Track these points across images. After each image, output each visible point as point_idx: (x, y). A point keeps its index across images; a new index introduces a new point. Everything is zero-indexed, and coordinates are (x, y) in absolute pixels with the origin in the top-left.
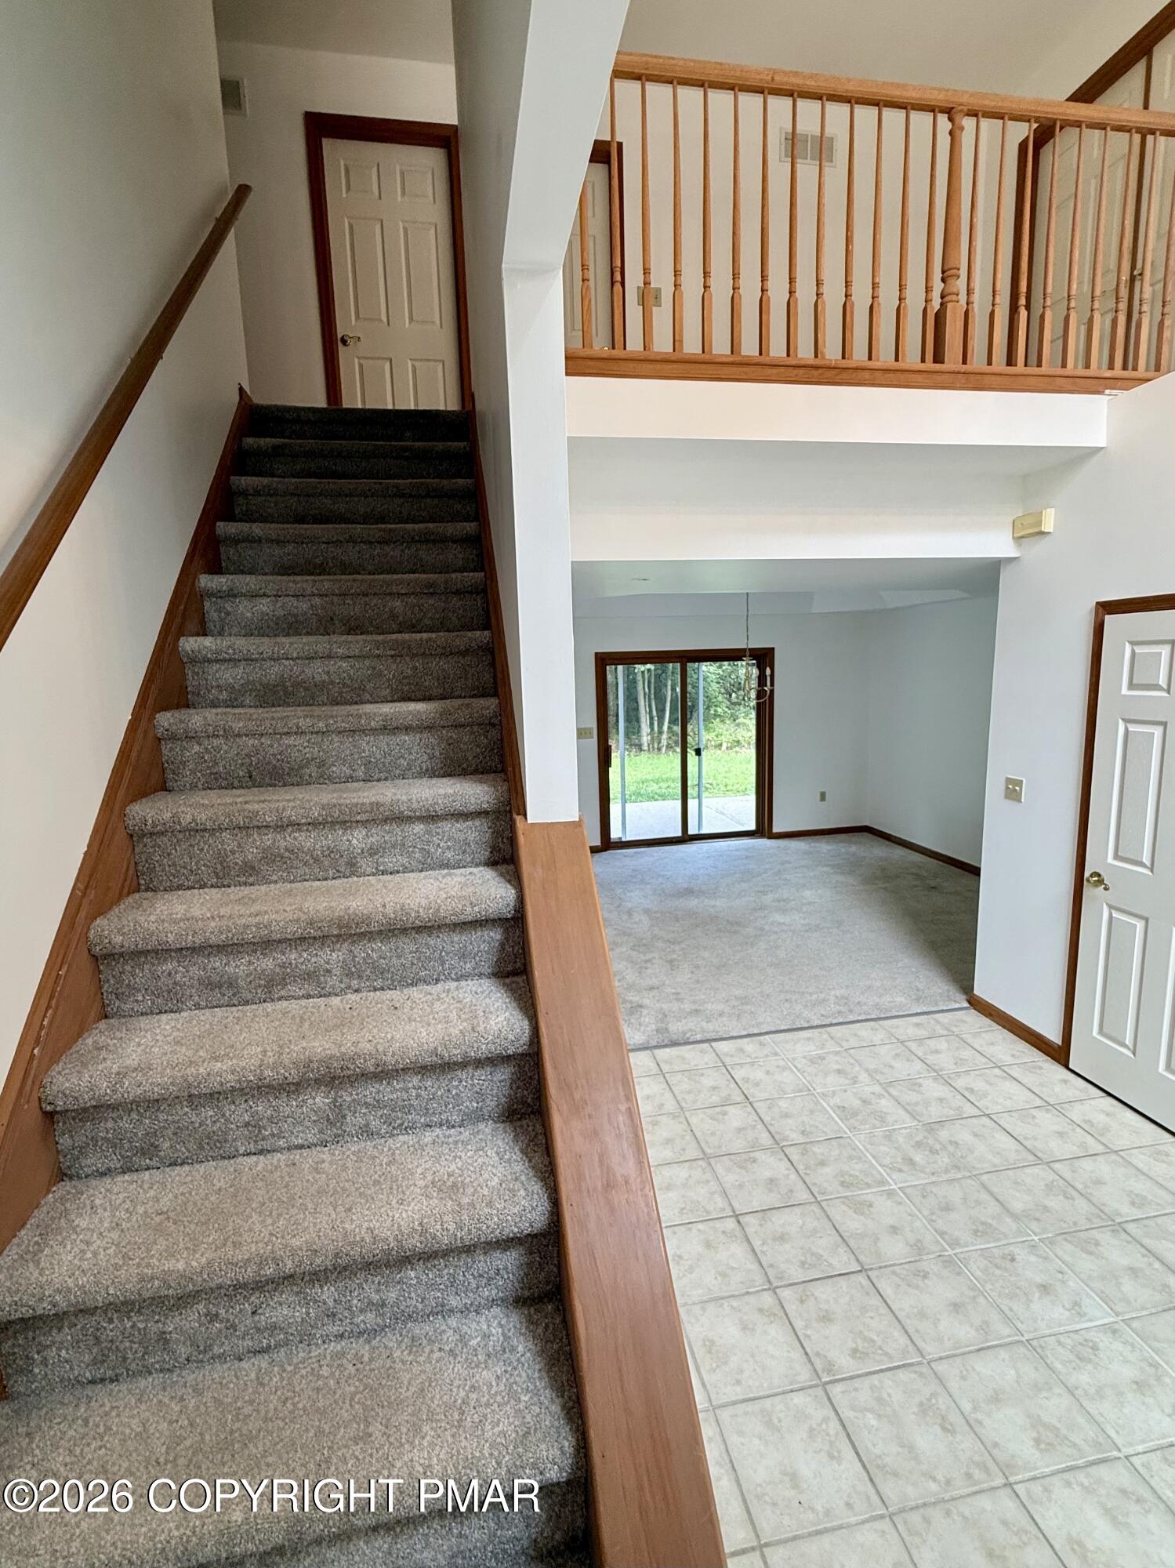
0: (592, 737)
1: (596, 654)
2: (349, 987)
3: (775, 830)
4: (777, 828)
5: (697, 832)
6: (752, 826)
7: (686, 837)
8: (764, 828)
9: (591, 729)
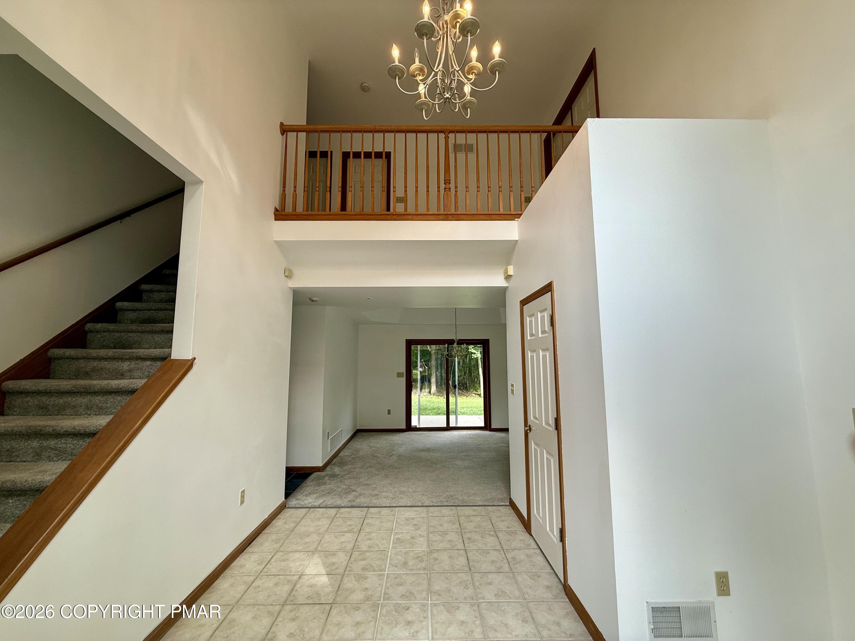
0: (404, 377)
1: (406, 340)
2: (86, 414)
3: (492, 427)
4: (493, 426)
5: (455, 426)
6: (482, 424)
7: (449, 428)
8: (487, 426)
9: (403, 373)
